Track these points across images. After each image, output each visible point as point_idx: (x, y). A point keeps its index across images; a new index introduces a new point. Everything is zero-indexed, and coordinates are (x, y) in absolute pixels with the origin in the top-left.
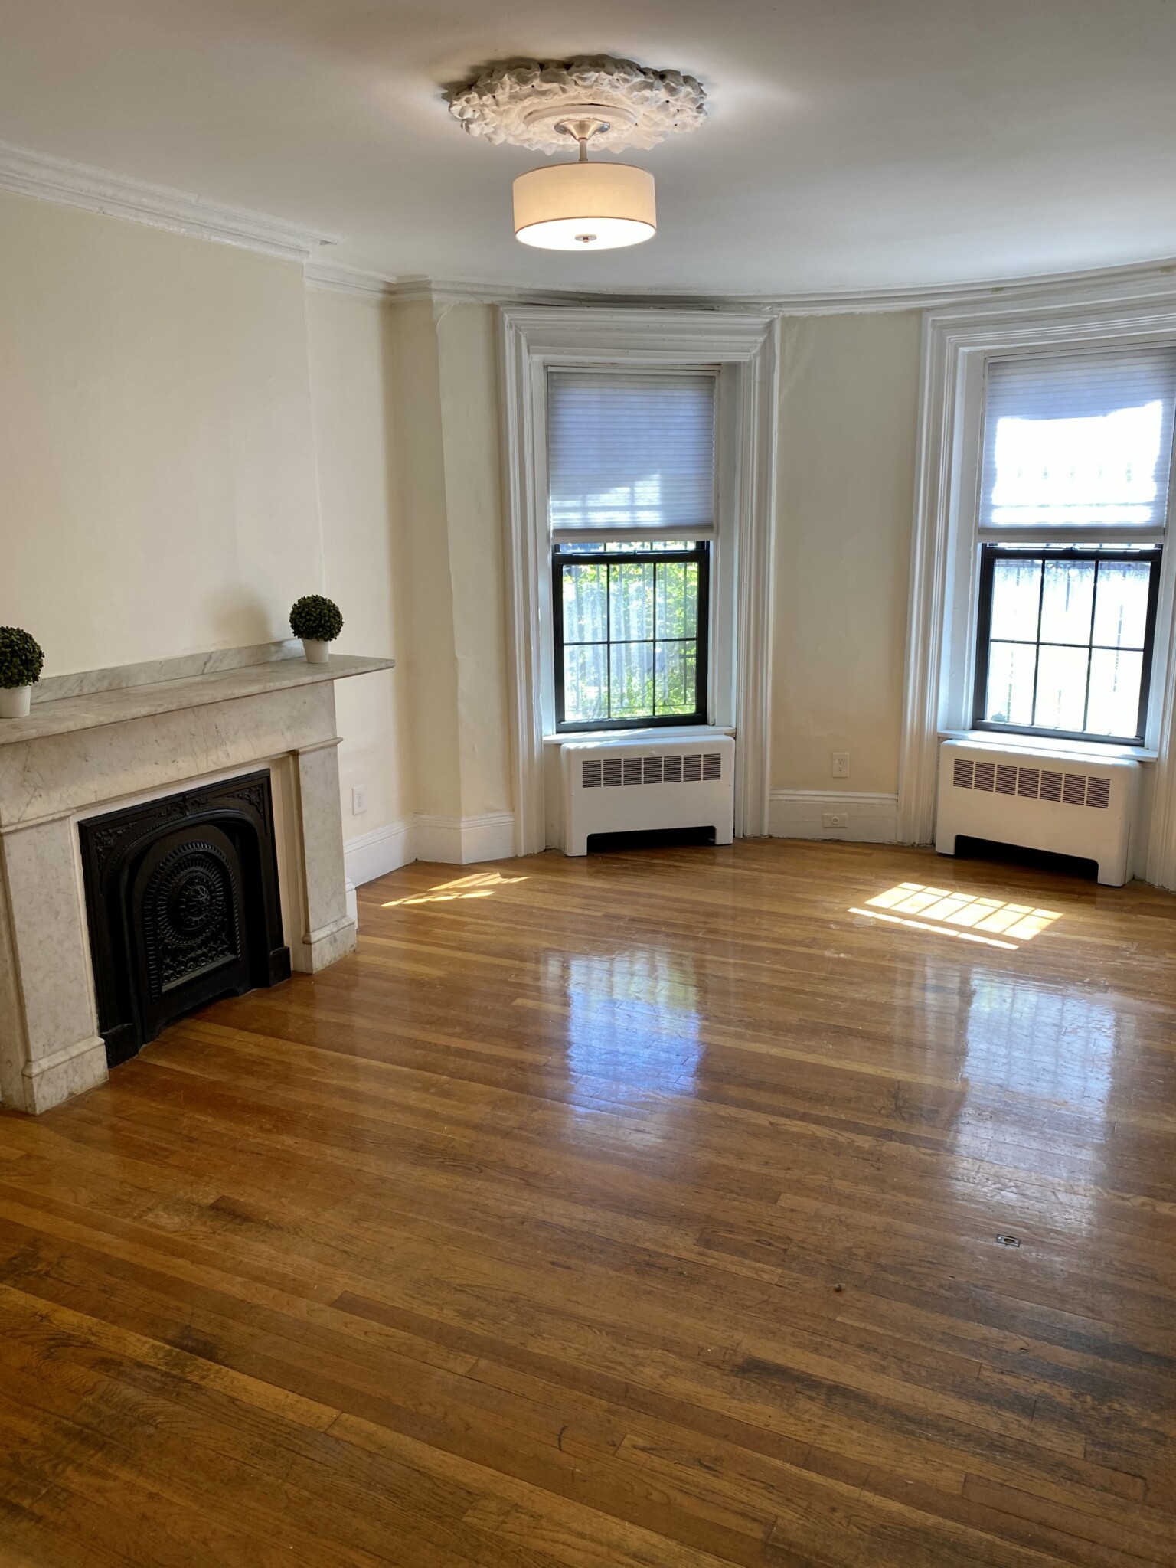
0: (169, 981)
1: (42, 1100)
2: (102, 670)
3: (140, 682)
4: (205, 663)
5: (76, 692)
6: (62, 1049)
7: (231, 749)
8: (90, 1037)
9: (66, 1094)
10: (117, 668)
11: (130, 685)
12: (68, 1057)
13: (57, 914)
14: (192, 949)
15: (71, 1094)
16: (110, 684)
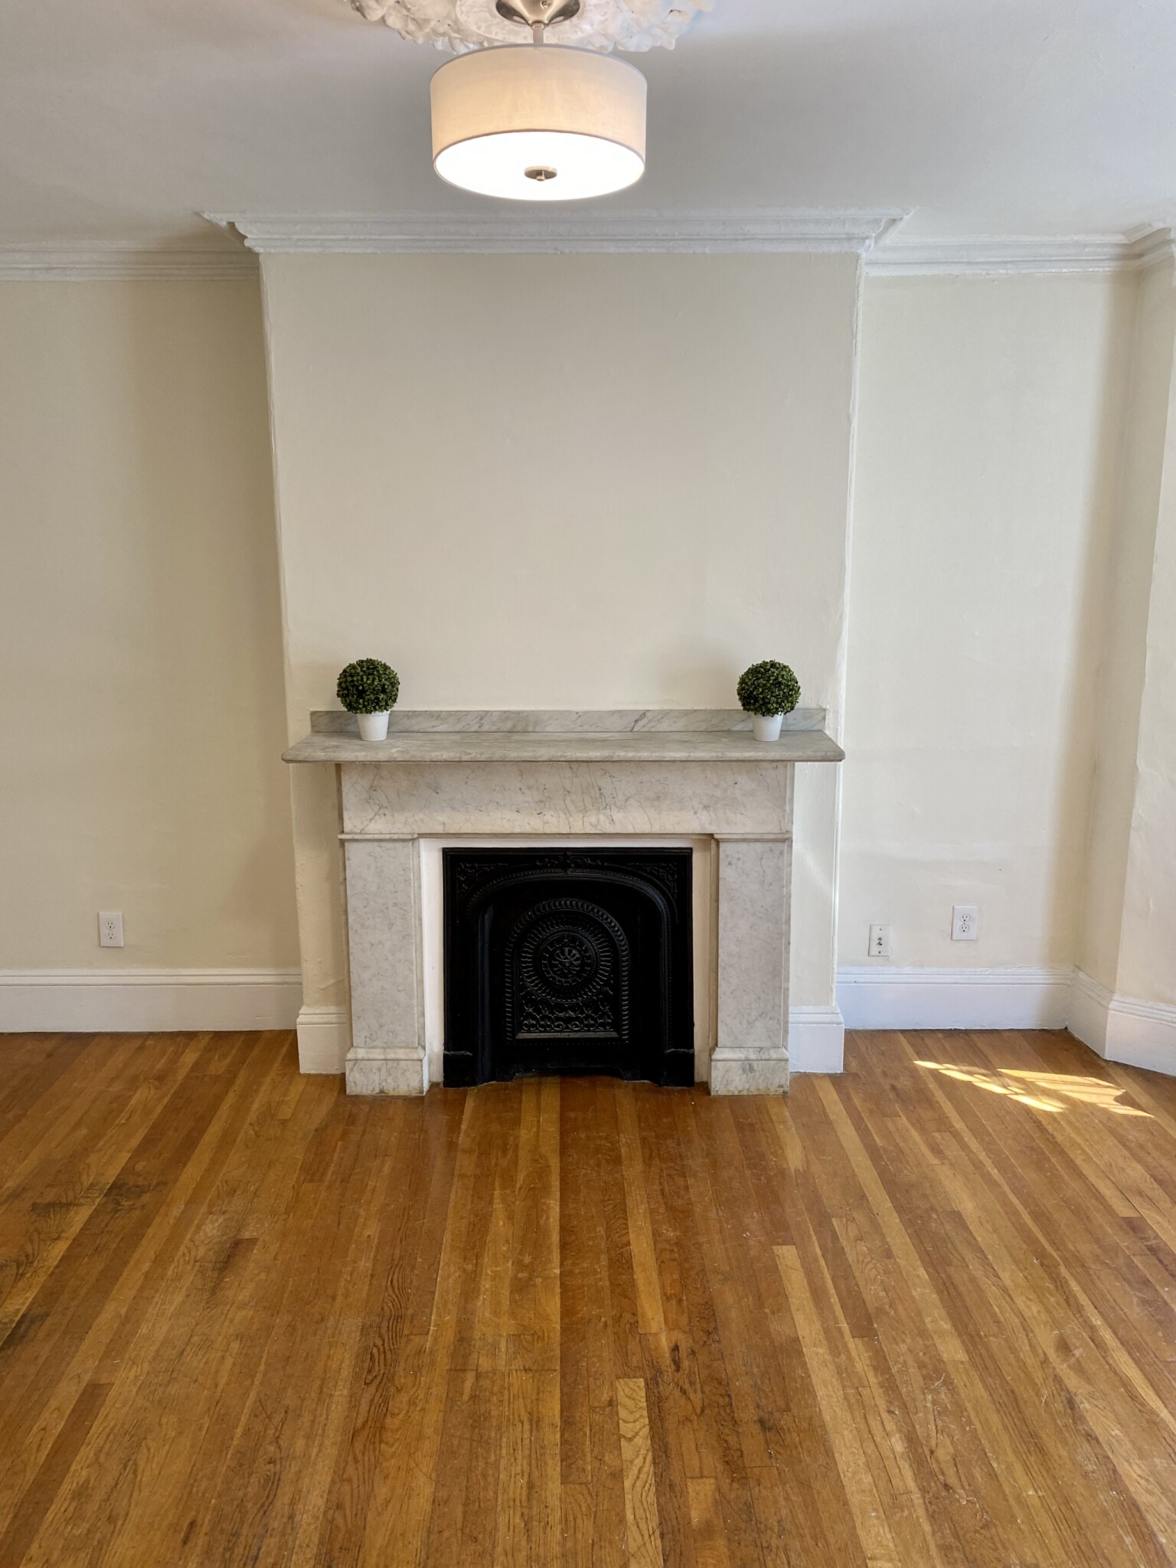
0: (529, 1031)
1: (353, 1084)
2: (505, 712)
3: (548, 729)
4: (636, 721)
5: (475, 728)
6: (383, 1048)
7: (617, 816)
8: (412, 1048)
9: (377, 1090)
10: (523, 712)
11: (538, 729)
12: (383, 1057)
13: (391, 925)
14: (562, 1009)
15: (382, 1091)
16: (514, 726)
